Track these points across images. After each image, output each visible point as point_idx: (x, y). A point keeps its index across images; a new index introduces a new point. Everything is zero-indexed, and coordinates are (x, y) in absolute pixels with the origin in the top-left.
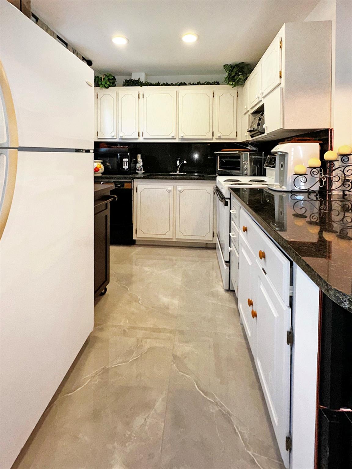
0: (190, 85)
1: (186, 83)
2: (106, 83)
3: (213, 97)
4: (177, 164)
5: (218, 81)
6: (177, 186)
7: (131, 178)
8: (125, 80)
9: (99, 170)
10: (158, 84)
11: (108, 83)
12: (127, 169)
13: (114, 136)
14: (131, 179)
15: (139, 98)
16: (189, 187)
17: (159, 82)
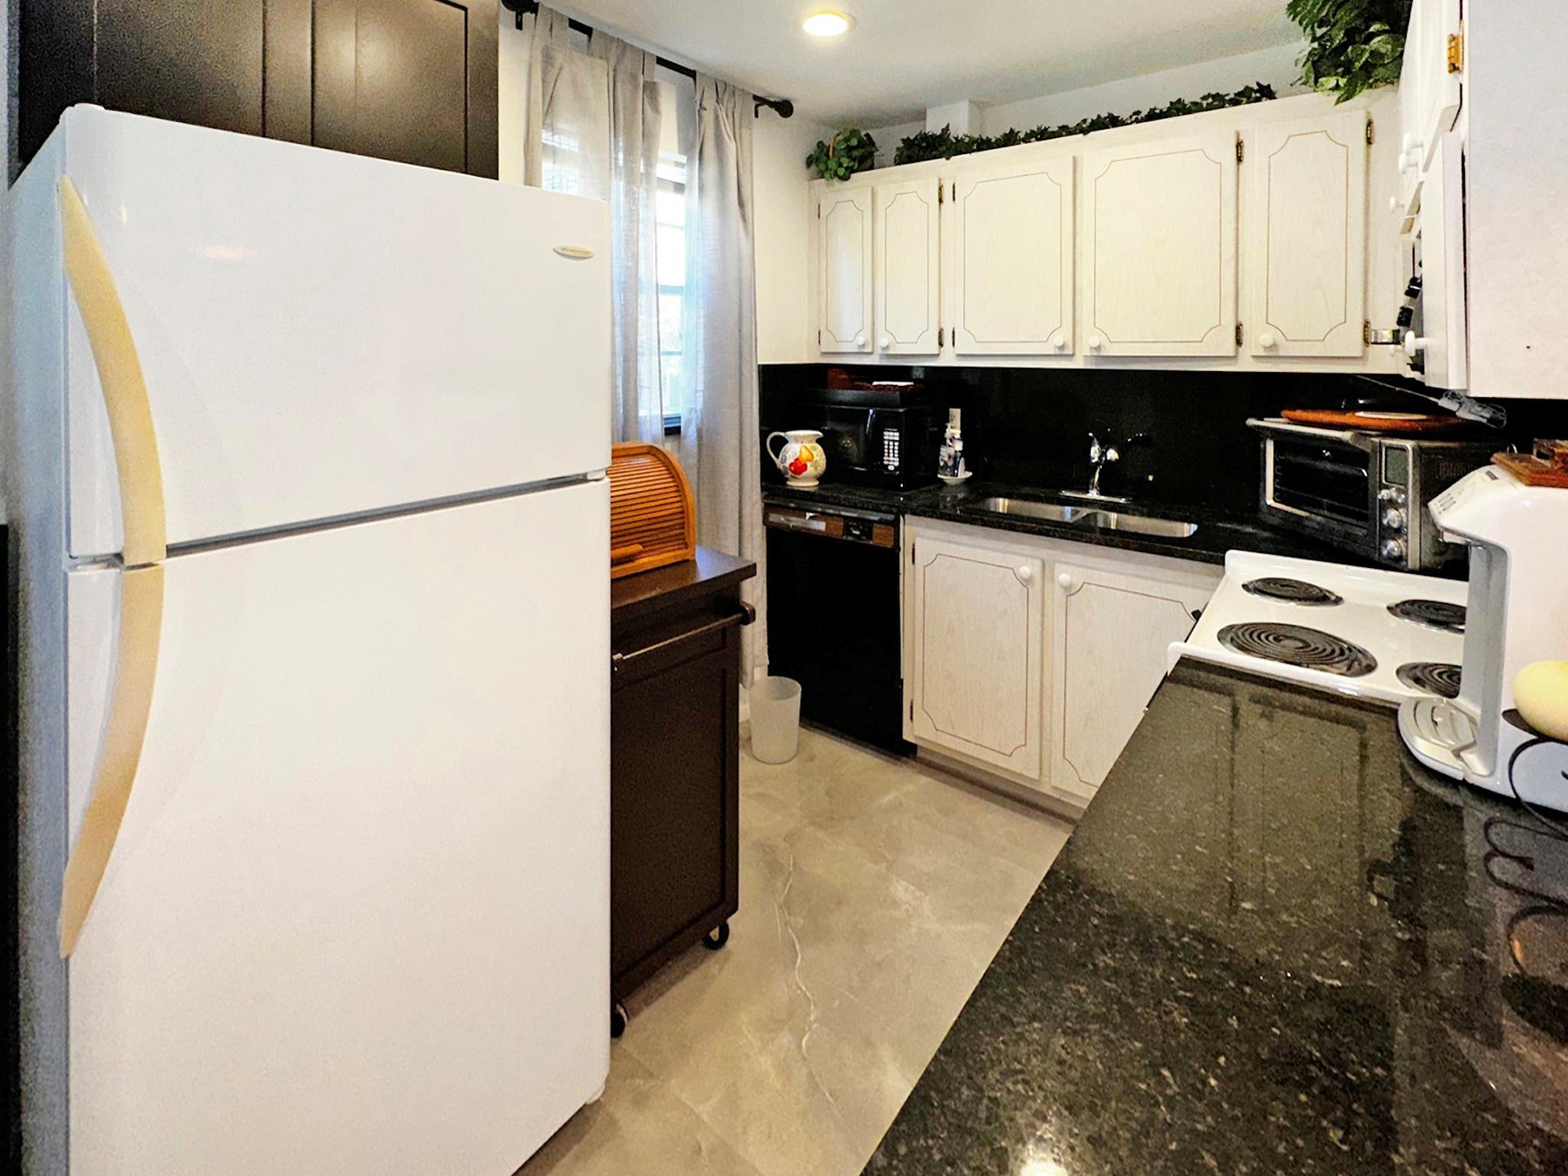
0: (1137, 121)
1: (1116, 115)
2: (840, 165)
3: (1239, 159)
4: (1089, 458)
5: (1265, 83)
6: (1057, 565)
7: (895, 510)
8: (903, 141)
9: (805, 467)
10: (1010, 139)
11: (846, 162)
12: (896, 468)
13: (863, 346)
14: (891, 513)
15: (941, 201)
16: (1105, 578)
17: (1012, 130)
